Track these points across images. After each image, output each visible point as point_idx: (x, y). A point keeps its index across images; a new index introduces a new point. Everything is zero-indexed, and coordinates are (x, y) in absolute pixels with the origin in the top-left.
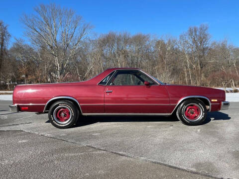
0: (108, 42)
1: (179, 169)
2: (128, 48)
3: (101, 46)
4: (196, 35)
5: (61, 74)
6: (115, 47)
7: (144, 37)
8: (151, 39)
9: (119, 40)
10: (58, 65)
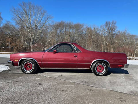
0: (60, 26)
1: (124, 93)
2: (71, 31)
3: (56, 29)
4: (109, 26)
5: (32, 44)
6: (64, 30)
7: (81, 25)
8: (85, 27)
9: (66, 26)
10: (31, 38)
